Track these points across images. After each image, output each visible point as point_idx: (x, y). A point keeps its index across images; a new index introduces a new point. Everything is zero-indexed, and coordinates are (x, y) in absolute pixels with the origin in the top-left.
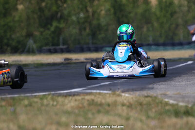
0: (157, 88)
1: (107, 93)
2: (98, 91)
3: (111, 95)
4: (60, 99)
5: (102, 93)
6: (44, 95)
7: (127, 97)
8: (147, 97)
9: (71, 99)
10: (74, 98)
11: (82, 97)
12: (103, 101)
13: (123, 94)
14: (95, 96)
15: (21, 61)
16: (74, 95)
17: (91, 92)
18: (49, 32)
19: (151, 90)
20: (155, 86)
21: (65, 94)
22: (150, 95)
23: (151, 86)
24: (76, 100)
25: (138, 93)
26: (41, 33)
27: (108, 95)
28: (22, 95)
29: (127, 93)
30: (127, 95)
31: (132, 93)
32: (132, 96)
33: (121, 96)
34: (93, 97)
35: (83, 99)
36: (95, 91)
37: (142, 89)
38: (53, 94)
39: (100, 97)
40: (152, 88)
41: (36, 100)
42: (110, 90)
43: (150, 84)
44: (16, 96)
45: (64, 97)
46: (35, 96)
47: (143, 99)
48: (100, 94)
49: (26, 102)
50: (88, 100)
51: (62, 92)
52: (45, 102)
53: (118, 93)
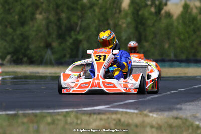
0: (186, 110)
1: (134, 113)
2: (124, 110)
3: (139, 116)
4: (85, 118)
5: (129, 113)
6: (67, 112)
7: (155, 118)
8: (177, 118)
9: (97, 118)
10: (99, 117)
11: (108, 116)
12: (130, 121)
13: (151, 115)
14: (121, 115)
15: (38, 73)
16: (99, 114)
17: (117, 111)
18: (68, 44)
19: (180, 112)
20: (184, 107)
21: (90, 112)
22: (179, 116)
23: (179, 106)
24: (101, 120)
25: (166, 114)
26: (60, 44)
27: (135, 115)
28: (44, 111)
29: (155, 113)
30: (155, 116)
31: (160, 113)
32: (160, 117)
33: (149, 116)
34: (118, 116)
35: (108, 118)
36: (121, 110)
37: (170, 110)
38: (77, 112)
39: (127, 116)
40: (181, 109)
41: (59, 117)
42: (136, 109)
43: (178, 104)
44: (38, 112)
45: (89, 116)
46: (59, 112)
47: (172, 121)
48: (126, 113)
49: (49, 120)
50: (114, 120)
51: (86, 109)
52: (69, 120)
53: (145, 113)
